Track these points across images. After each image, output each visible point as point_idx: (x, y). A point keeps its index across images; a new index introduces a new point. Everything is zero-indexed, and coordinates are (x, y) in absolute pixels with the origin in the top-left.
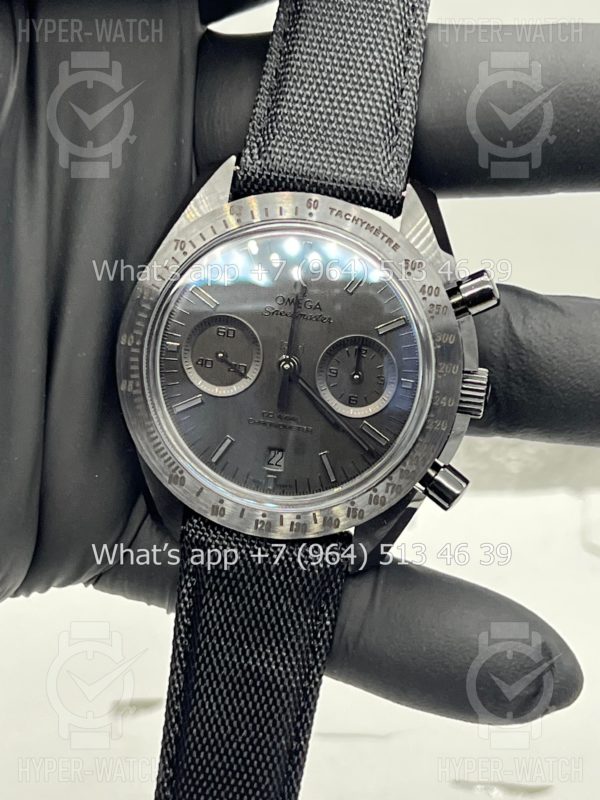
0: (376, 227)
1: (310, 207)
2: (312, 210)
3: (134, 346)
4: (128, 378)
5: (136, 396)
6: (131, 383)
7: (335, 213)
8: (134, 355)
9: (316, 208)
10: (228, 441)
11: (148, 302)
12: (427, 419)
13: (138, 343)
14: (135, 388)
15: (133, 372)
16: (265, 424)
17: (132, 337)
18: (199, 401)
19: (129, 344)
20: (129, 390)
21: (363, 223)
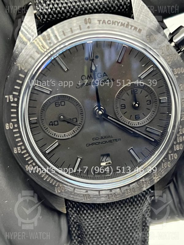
0: (126, 23)
1: (86, 23)
2: (88, 25)
3: (14, 128)
4: (17, 146)
5: (24, 154)
6: (19, 148)
7: (101, 22)
8: (16, 133)
9: (90, 23)
10: (79, 160)
11: (14, 102)
12: (181, 115)
13: (16, 126)
14: (22, 150)
15: (18, 142)
16: (95, 144)
17: (11, 124)
18: (57, 144)
19: (11, 128)
20: (19, 152)
21: (118, 23)
